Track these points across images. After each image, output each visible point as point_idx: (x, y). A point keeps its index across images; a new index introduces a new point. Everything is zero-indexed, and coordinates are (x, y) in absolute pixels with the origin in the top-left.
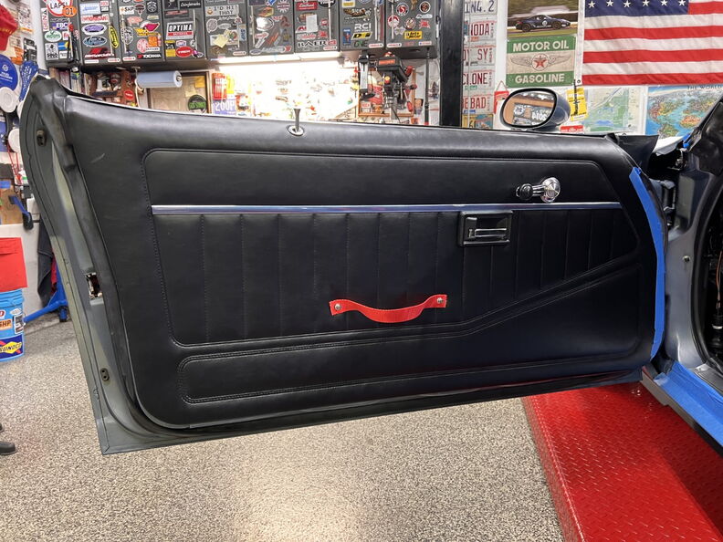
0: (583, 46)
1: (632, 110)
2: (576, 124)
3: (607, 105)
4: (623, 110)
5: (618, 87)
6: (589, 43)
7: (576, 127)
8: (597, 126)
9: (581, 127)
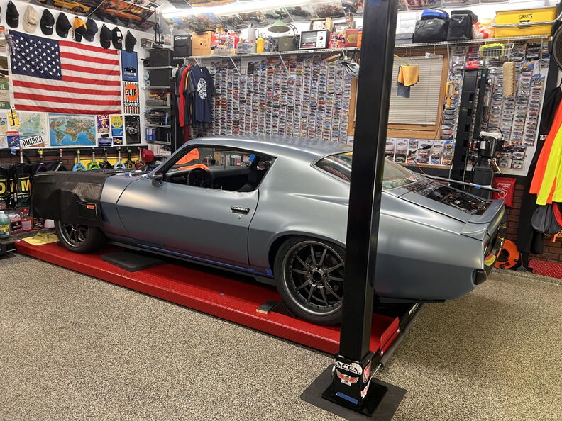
0: (13, 89)
1: (42, 124)
2: (15, 130)
3: (30, 121)
4: (38, 124)
5: (34, 112)
6: (16, 87)
7: (15, 132)
8: (25, 132)
9: (18, 132)
